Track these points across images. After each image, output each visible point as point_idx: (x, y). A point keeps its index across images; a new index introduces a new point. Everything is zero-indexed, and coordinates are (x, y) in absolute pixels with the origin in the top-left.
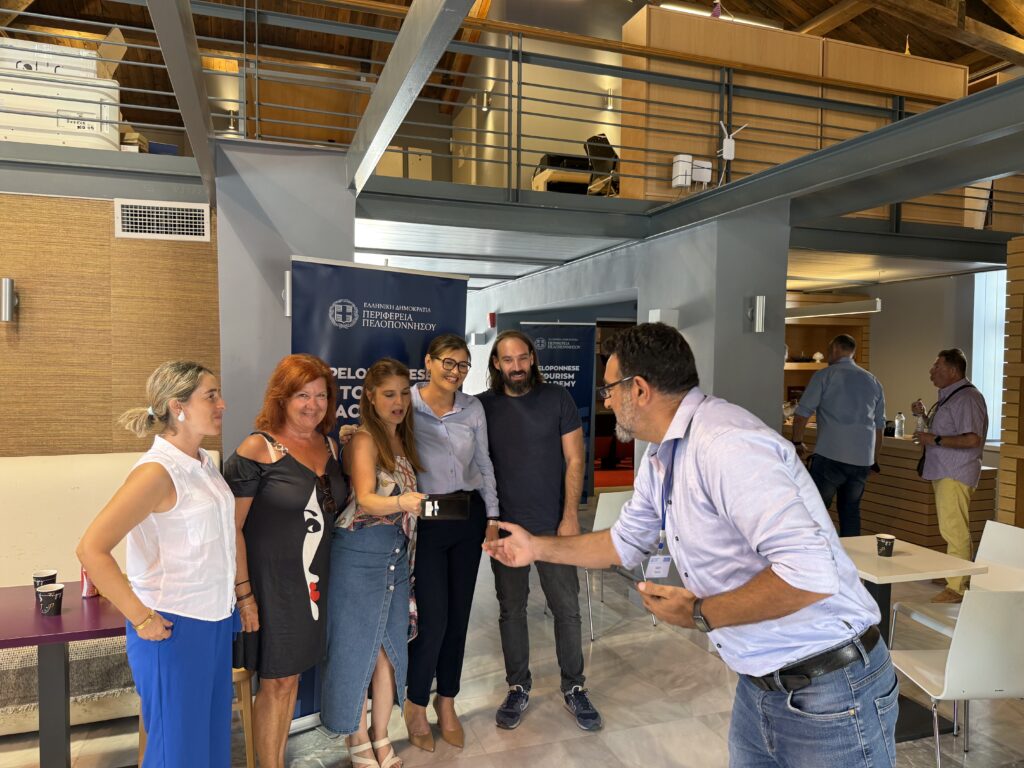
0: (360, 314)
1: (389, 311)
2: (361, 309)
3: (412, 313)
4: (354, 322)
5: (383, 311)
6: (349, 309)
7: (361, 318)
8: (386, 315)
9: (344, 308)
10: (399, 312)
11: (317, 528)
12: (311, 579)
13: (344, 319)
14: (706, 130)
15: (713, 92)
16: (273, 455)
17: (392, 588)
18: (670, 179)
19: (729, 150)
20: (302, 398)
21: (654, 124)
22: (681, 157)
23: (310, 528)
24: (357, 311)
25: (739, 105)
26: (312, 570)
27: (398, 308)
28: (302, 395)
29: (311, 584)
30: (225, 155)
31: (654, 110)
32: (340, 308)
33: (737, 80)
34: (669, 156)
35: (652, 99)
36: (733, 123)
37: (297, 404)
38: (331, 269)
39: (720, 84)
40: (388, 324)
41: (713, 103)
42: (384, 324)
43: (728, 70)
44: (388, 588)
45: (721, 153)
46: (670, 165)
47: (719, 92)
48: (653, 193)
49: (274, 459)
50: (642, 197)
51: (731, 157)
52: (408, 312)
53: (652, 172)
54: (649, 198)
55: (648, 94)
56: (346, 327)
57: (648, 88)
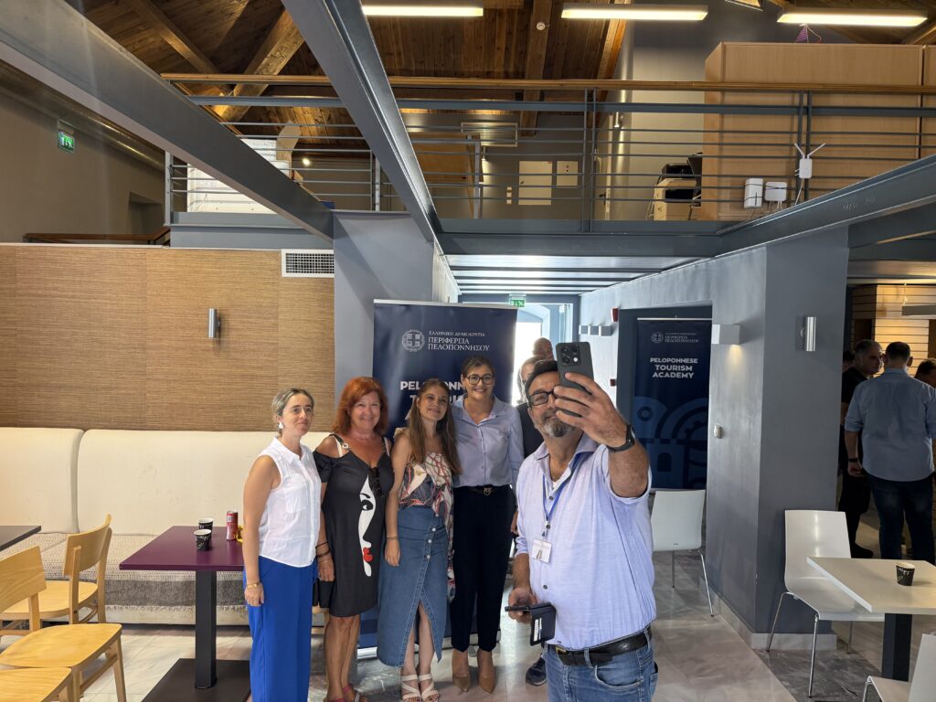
0: (426, 340)
1: (449, 337)
2: (427, 335)
3: (469, 338)
4: (421, 347)
5: (445, 337)
6: (418, 337)
7: (427, 343)
8: (447, 340)
9: (414, 337)
10: (457, 337)
11: (370, 507)
12: (365, 545)
13: (414, 344)
14: (785, 151)
15: (792, 115)
16: (341, 451)
17: (428, 557)
18: (742, 201)
19: (806, 169)
20: (360, 407)
21: (727, 151)
22: (752, 181)
23: (365, 507)
24: (423, 337)
25: (820, 124)
26: (365, 538)
27: (456, 334)
28: (361, 405)
29: (365, 548)
30: (338, 222)
31: (728, 138)
32: (409, 336)
33: (819, 101)
34: (740, 179)
35: (725, 129)
36: (812, 142)
37: (357, 411)
38: (403, 308)
39: (798, 108)
40: (448, 347)
41: (792, 125)
42: (445, 347)
43: (808, 92)
44: (425, 557)
45: (798, 172)
46: (743, 188)
47: (798, 114)
48: (726, 213)
49: (341, 455)
50: (715, 218)
51: (809, 176)
52: (465, 338)
53: (726, 195)
54: (723, 219)
55: (722, 124)
56: (415, 350)
57: (723, 117)
